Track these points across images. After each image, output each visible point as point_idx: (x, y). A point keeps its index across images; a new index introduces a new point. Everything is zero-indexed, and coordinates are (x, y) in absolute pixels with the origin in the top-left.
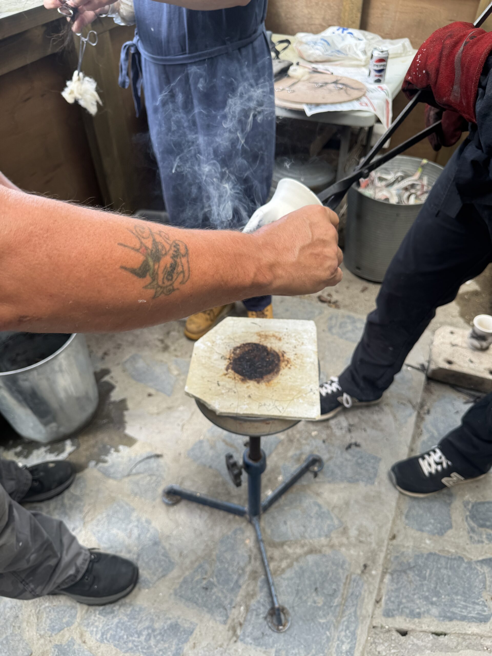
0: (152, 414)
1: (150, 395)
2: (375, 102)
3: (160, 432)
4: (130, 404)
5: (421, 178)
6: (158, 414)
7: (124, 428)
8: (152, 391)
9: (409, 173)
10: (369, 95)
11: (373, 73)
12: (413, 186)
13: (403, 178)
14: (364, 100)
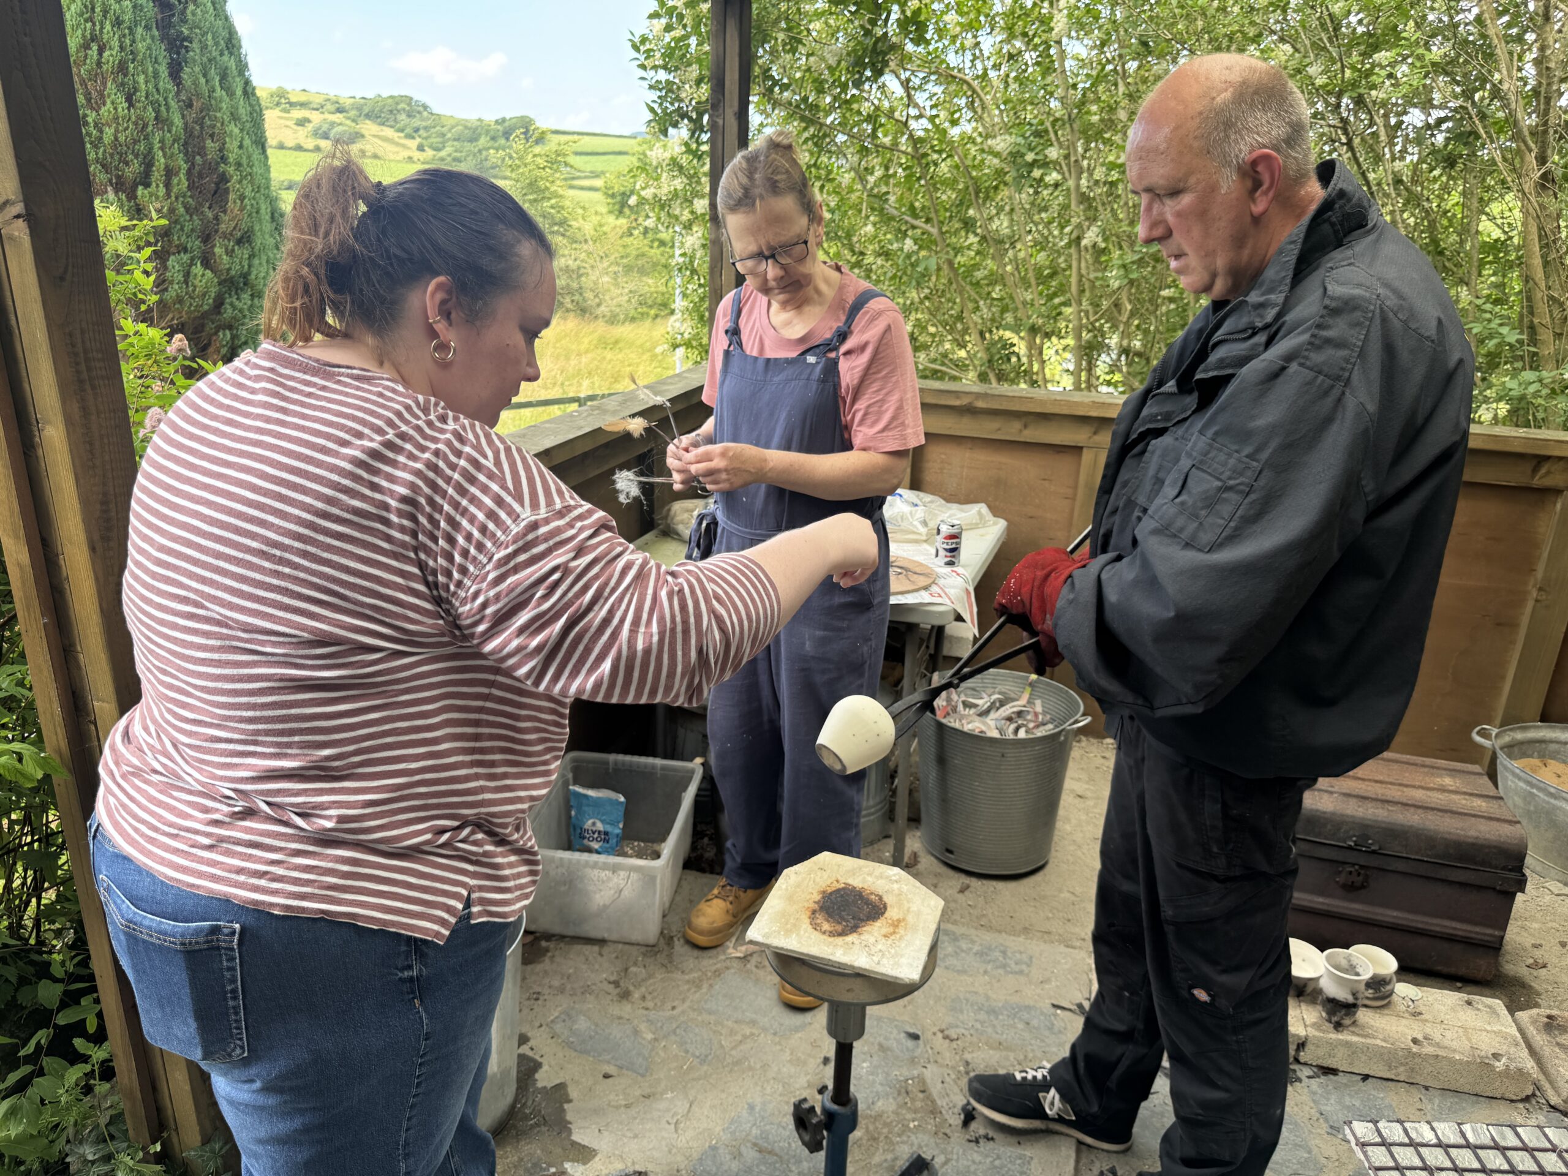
0: (617, 1107)
1: (607, 1076)
2: (952, 592)
3: (636, 1136)
4: (573, 1092)
5: (1030, 702)
6: (627, 1106)
7: (570, 1132)
8: (611, 1069)
9: (1013, 695)
10: (941, 582)
11: (942, 553)
12: (1020, 714)
13: (1002, 703)
14: (935, 588)
